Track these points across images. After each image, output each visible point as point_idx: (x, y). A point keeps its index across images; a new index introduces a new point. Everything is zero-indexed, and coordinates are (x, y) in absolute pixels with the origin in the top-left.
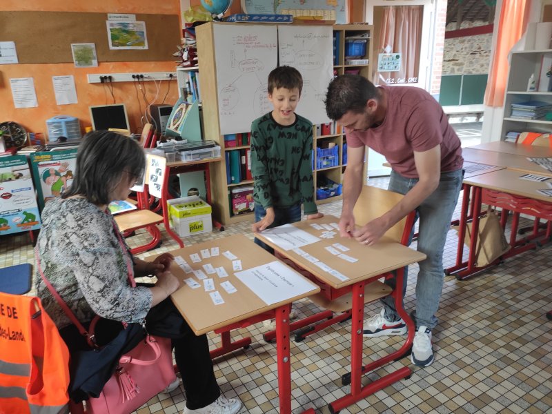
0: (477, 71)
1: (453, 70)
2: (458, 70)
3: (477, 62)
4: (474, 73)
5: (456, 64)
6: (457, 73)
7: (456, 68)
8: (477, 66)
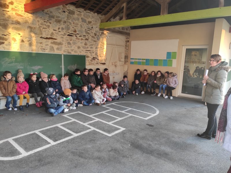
0: (75, 52)
1: (52, 48)
2: (58, 49)
3: (74, 43)
4: (73, 53)
5: (54, 43)
6: (56, 52)
7: (55, 47)
8: (74, 47)
